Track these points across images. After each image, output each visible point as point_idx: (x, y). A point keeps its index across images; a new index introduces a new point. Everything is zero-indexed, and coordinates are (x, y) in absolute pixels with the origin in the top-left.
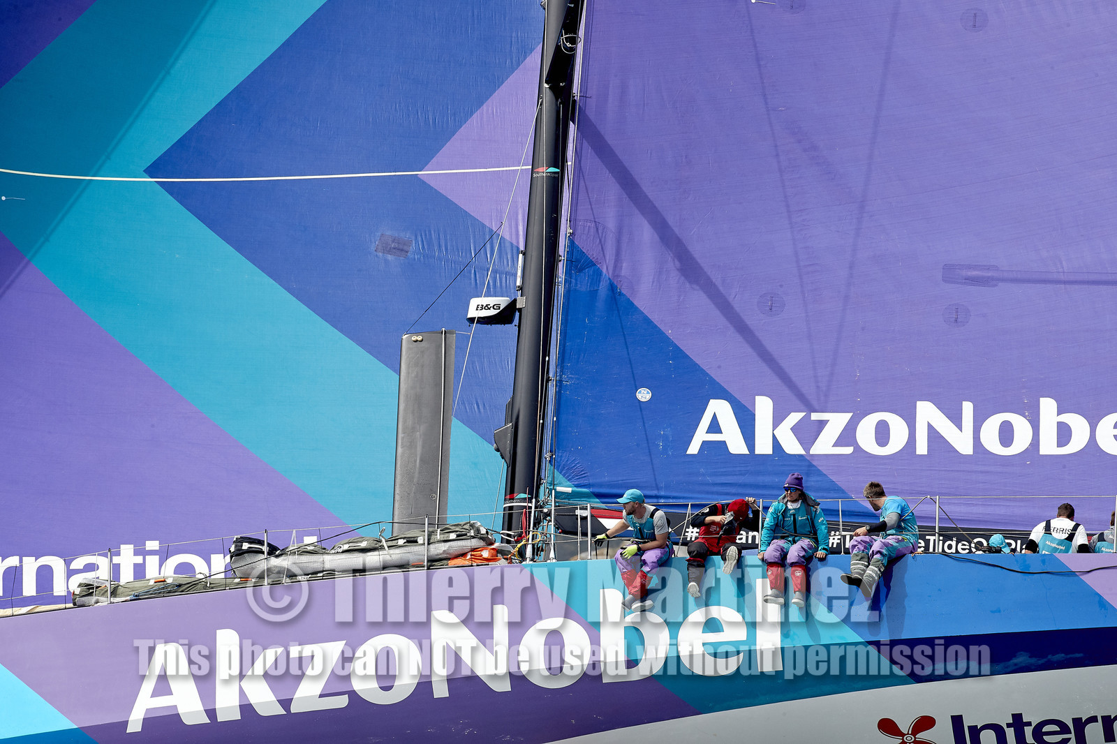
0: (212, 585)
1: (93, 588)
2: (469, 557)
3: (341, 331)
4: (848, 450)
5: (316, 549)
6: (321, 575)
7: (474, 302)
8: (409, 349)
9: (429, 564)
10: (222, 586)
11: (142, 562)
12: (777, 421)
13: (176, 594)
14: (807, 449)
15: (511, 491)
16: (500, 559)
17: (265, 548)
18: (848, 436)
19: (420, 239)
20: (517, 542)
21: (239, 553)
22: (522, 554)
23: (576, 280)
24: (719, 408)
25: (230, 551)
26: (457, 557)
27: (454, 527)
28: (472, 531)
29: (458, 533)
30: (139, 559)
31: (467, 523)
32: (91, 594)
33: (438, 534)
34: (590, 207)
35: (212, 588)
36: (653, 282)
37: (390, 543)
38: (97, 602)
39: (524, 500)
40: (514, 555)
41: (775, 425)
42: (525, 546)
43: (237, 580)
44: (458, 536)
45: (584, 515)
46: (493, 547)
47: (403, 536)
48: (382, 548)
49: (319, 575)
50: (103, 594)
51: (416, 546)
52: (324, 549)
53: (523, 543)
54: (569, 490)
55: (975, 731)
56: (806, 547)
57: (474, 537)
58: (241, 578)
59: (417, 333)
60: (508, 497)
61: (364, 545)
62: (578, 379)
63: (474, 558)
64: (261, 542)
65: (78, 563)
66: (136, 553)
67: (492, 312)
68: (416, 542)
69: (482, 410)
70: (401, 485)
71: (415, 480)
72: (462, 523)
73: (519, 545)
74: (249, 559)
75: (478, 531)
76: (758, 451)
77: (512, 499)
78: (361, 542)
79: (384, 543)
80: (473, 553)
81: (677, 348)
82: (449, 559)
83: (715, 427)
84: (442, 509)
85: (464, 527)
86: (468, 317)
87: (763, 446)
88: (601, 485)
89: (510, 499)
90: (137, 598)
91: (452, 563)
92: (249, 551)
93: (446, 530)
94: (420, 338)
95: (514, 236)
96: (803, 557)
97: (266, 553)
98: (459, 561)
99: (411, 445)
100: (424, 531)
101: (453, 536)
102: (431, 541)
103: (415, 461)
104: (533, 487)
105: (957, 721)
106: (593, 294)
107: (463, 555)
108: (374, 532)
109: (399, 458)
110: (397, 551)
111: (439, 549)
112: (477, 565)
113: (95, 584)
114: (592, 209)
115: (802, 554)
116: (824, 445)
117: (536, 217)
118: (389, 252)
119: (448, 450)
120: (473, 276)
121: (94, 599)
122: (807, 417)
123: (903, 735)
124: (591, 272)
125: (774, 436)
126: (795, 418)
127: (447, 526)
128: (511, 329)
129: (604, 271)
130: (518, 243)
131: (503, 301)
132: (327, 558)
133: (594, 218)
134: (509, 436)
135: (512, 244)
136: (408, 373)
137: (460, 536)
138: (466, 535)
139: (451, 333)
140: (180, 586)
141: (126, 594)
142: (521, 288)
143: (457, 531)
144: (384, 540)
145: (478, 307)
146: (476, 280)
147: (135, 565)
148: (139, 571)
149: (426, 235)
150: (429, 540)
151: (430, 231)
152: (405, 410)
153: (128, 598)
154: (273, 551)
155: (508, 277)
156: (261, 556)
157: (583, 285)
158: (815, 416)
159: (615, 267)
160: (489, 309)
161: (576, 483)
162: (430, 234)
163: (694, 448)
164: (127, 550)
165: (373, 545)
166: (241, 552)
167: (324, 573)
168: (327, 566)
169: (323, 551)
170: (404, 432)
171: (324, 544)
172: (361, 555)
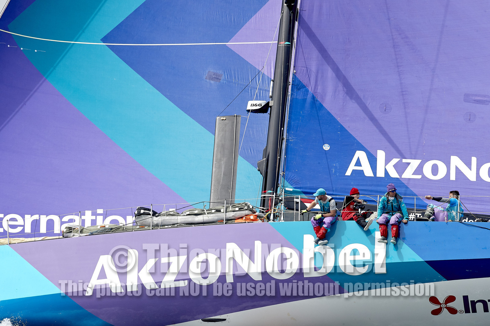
0: (126, 229)
1: (72, 229)
2: (244, 218)
3: (189, 115)
4: (419, 177)
5: (175, 213)
6: (176, 225)
7: (250, 103)
8: (219, 123)
9: (226, 221)
10: (131, 230)
11: (95, 219)
12: (387, 162)
13: (110, 232)
14: (400, 176)
15: (265, 189)
16: (258, 220)
17: (151, 213)
18: (419, 170)
19: (226, 73)
20: (267, 212)
21: (139, 215)
22: (268, 218)
23: (297, 94)
24: (360, 155)
25: (135, 214)
26: (239, 218)
27: (238, 205)
28: (246, 207)
29: (239, 208)
30: (94, 217)
31: (244, 203)
32: (71, 232)
33: (230, 208)
34: (304, 60)
35: (127, 230)
36: (332, 96)
37: (208, 212)
38: (74, 236)
39: (270, 193)
40: (265, 218)
41: (386, 164)
42: (270, 214)
43: (138, 227)
44: (239, 209)
45: (298, 201)
46: (255, 214)
47: (214, 208)
48: (204, 214)
49: (175, 225)
50: (76, 232)
51: (220, 213)
52: (178, 213)
53: (269, 213)
54: (291, 190)
55: (474, 303)
56: (398, 217)
57: (246, 210)
58: (140, 226)
59: (223, 116)
60: (263, 192)
61: (196, 212)
62: (296, 139)
63: (246, 219)
64: (149, 210)
65: (65, 219)
66: (92, 215)
67: (258, 108)
68: (220, 211)
69: (252, 153)
70: (214, 185)
71: (221, 183)
72: (242, 203)
73: (267, 214)
74: (143, 217)
75: (249, 207)
76: (378, 175)
77: (265, 193)
78: (195, 211)
79: (205, 211)
80: (246, 217)
81: (342, 127)
82: (235, 219)
83: (358, 163)
84: (232, 196)
85: (243, 205)
86: (247, 109)
87: (380, 173)
88: (306, 188)
89: (264, 193)
90: (92, 234)
91: (236, 221)
92: (144, 214)
93: (234, 206)
94: (224, 118)
95: (269, 74)
96: (398, 221)
97: (151, 215)
98: (239, 221)
99: (219, 167)
100: (224, 206)
101: (237, 209)
102: (227, 211)
103: (221, 175)
104: (275, 187)
105: (466, 298)
106: (304, 100)
107: (242, 218)
108: (201, 207)
109: (213, 173)
110: (212, 215)
111: (230, 215)
112: (248, 223)
113: (73, 227)
114: (305, 61)
115: (397, 220)
116: (408, 174)
117: (279, 65)
118: (212, 79)
119: (236, 169)
120: (250, 91)
121: (72, 234)
122: (401, 161)
123: (441, 304)
124: (304, 90)
125: (385, 169)
126: (395, 161)
127: (235, 204)
128: (267, 115)
129: (310, 90)
130: (271, 76)
131: (263, 103)
132: (179, 217)
133: (306, 66)
134: (265, 164)
135: (268, 77)
136: (219, 134)
137: (241, 209)
138: (243, 208)
139: (239, 116)
140: (112, 229)
141: (87, 232)
142: (271, 97)
143: (239, 207)
144: (205, 210)
145: (251, 105)
146: (251, 93)
147: (92, 220)
148: (94, 222)
149: (229, 72)
150: (226, 210)
151: (231, 70)
152: (217, 151)
153: (88, 234)
154: (154, 214)
155: (266, 92)
156: (149, 216)
157: (300, 96)
158: (404, 161)
159: (315, 88)
160: (257, 106)
161: (294, 186)
162: (231, 72)
163: (348, 173)
164: (88, 213)
165: (201, 212)
166: (140, 214)
167: (178, 224)
168: (179, 221)
169: (178, 214)
170: (216, 161)
171: (178, 211)
172: (195, 216)
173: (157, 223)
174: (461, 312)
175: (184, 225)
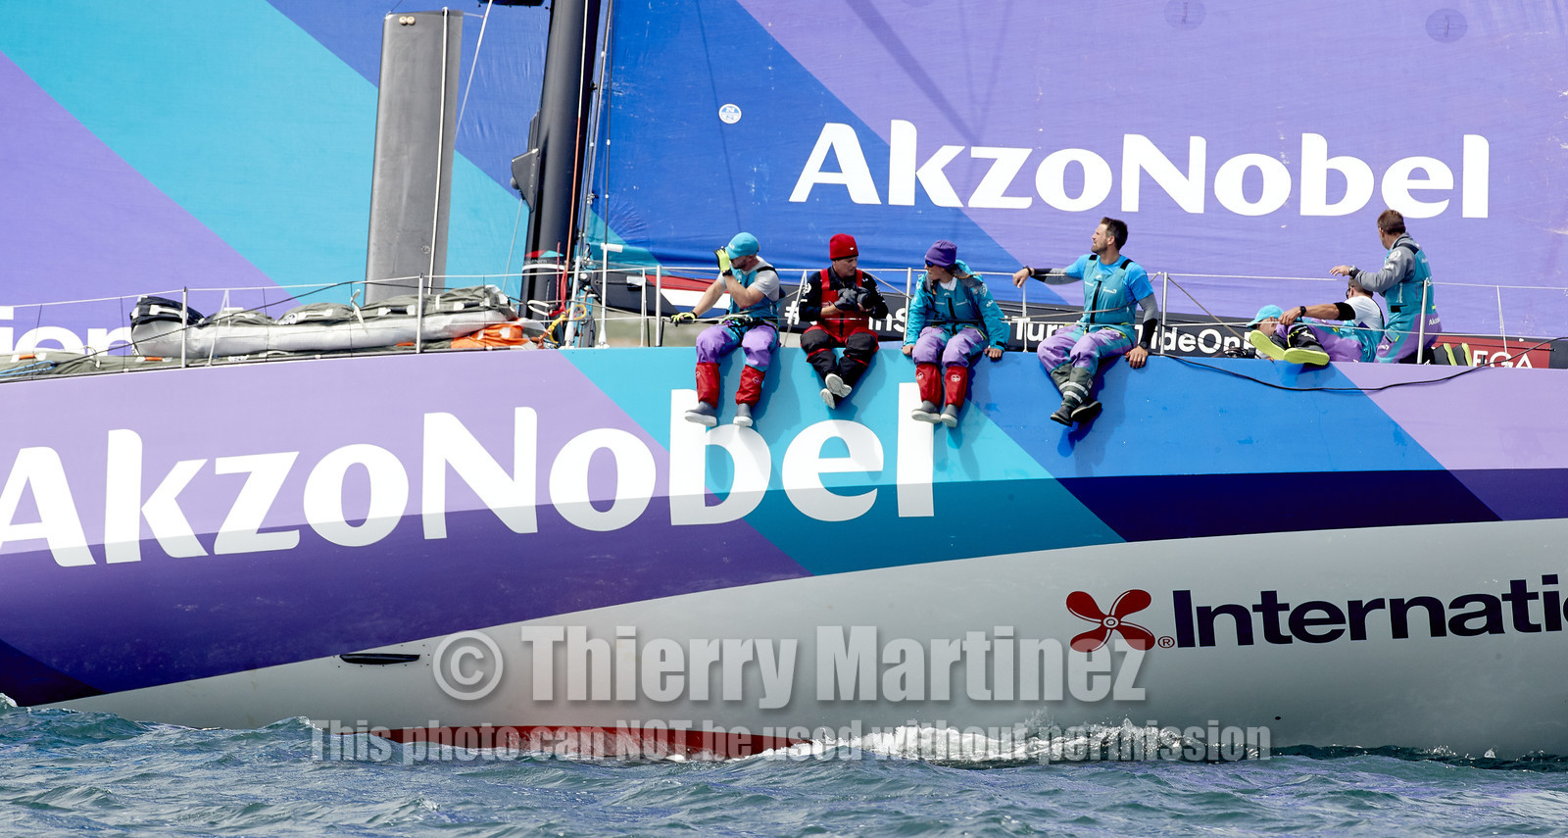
0: (104, 366)
2: (481, 336)
4: (1024, 203)
5: (259, 318)
6: (265, 355)
8: (394, 35)
9: (423, 345)
12: (923, 157)
13: (50, 376)
14: (964, 199)
15: (534, 247)
16: (526, 342)
17: (183, 315)
18: (1023, 183)
20: (552, 317)
21: (146, 320)
22: (558, 336)
25: (131, 317)
26: (464, 336)
27: (460, 294)
28: (487, 300)
31: (480, 288)
33: (438, 302)
35: (104, 369)
37: (367, 314)
40: (547, 336)
41: (919, 164)
42: (564, 324)
43: (141, 359)
44: (466, 306)
45: (639, 284)
46: (516, 324)
47: (386, 303)
48: (354, 319)
49: (260, 355)
51: (404, 318)
52: (270, 318)
53: (561, 319)
54: (619, 248)
55: (1207, 616)
56: (971, 341)
57: (489, 309)
58: (145, 356)
59: (407, 13)
60: (530, 255)
61: (328, 314)
62: (635, 88)
63: (488, 339)
64: (177, 306)
68: (405, 312)
70: (379, 231)
71: (400, 225)
72: (473, 288)
73: (555, 322)
74: (156, 329)
75: (496, 299)
76: (892, 201)
77: (535, 258)
78: (324, 309)
79: (357, 312)
80: (487, 331)
81: (779, 48)
82: (452, 339)
83: (831, 163)
84: (438, 267)
85: (477, 293)
87: (901, 195)
88: (664, 243)
89: (533, 258)
91: (456, 345)
92: (161, 318)
93: (449, 298)
94: (410, 20)
97: (184, 321)
98: (466, 343)
99: (395, 175)
100: (417, 298)
101: (459, 306)
102: (427, 312)
103: (400, 197)
104: (567, 239)
105: (1182, 599)
107: (473, 333)
108: (343, 297)
109: (376, 192)
110: (376, 325)
111: (437, 324)
112: (493, 350)
116: (989, 195)
122: (967, 152)
123: (1102, 616)
125: (917, 179)
126: (948, 153)
127: (451, 292)
132: (273, 331)
134: (534, 165)
136: (392, 70)
137: (470, 307)
138: (478, 305)
139: (457, 14)
140: (56, 365)
143: (465, 299)
144: (357, 309)
150: (423, 310)
152: (388, 122)
154: (193, 318)
156: (177, 326)
158: (977, 152)
161: (629, 238)
163: (800, 194)
165: (342, 315)
166: (148, 318)
167: (269, 353)
168: (274, 342)
169: (269, 321)
170: (384, 155)
171: (270, 311)
172: (323, 328)
173: (202, 349)
174: (1166, 642)
175: (287, 354)
